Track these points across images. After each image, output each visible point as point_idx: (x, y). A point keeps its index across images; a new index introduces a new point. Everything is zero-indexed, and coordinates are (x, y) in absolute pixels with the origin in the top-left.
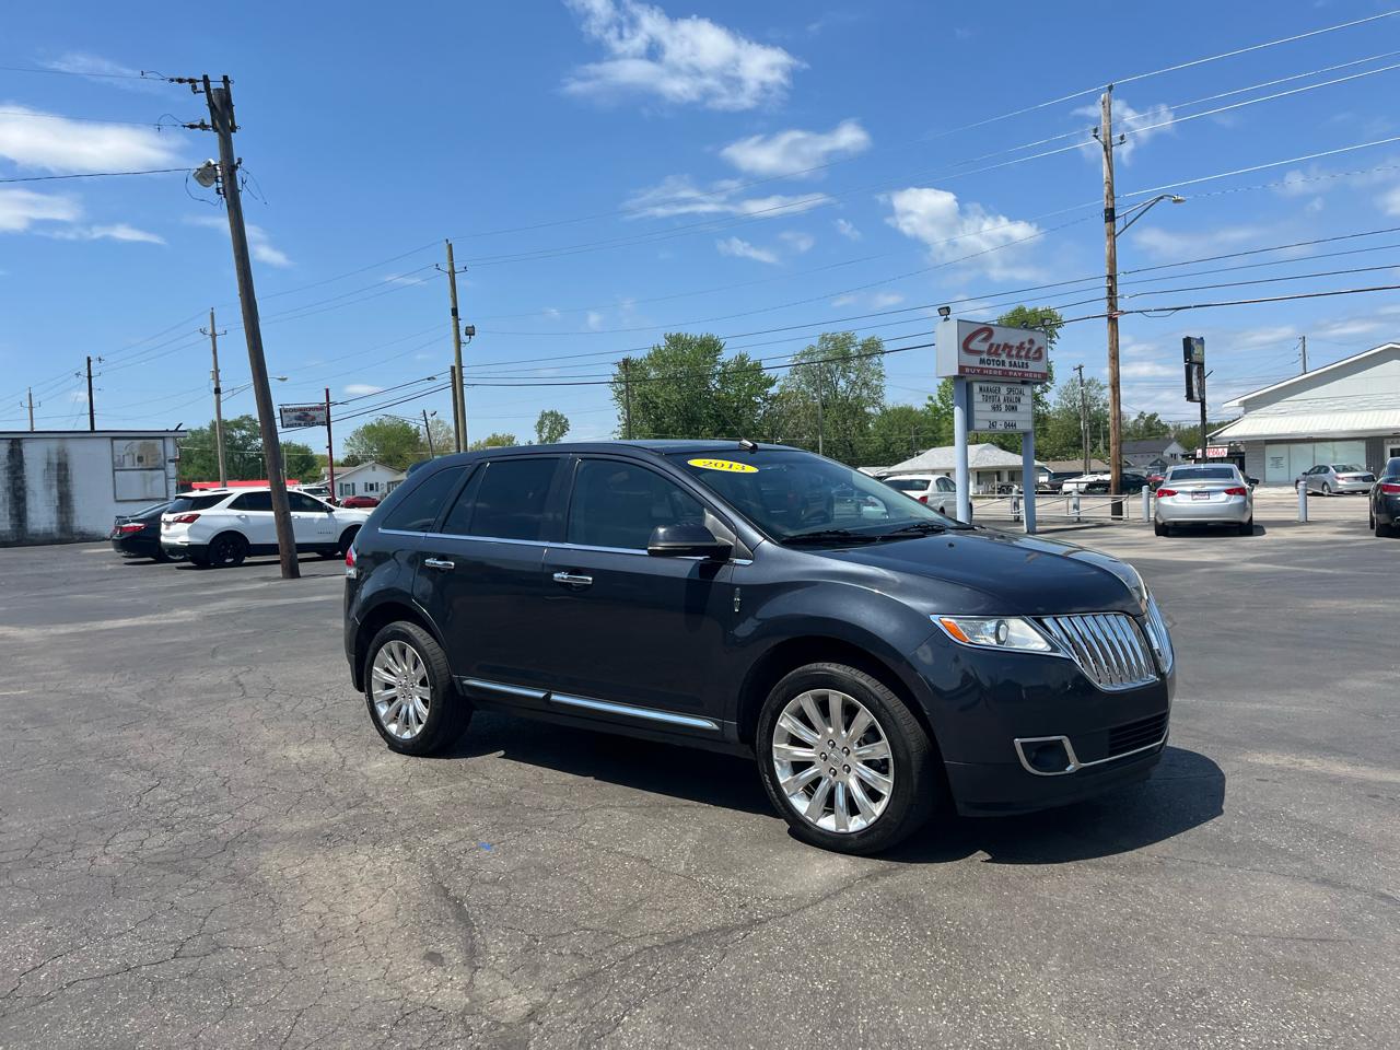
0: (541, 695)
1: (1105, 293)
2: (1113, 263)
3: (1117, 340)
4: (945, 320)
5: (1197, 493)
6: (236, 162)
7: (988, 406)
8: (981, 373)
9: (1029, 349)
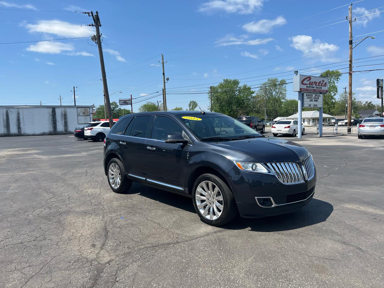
0: (145, 179)
1: (348, 66)
2: (351, 57)
3: (352, 80)
4: (296, 75)
5: (371, 126)
6: (100, 35)
7: (309, 100)
8: (307, 90)
9: (322, 83)
